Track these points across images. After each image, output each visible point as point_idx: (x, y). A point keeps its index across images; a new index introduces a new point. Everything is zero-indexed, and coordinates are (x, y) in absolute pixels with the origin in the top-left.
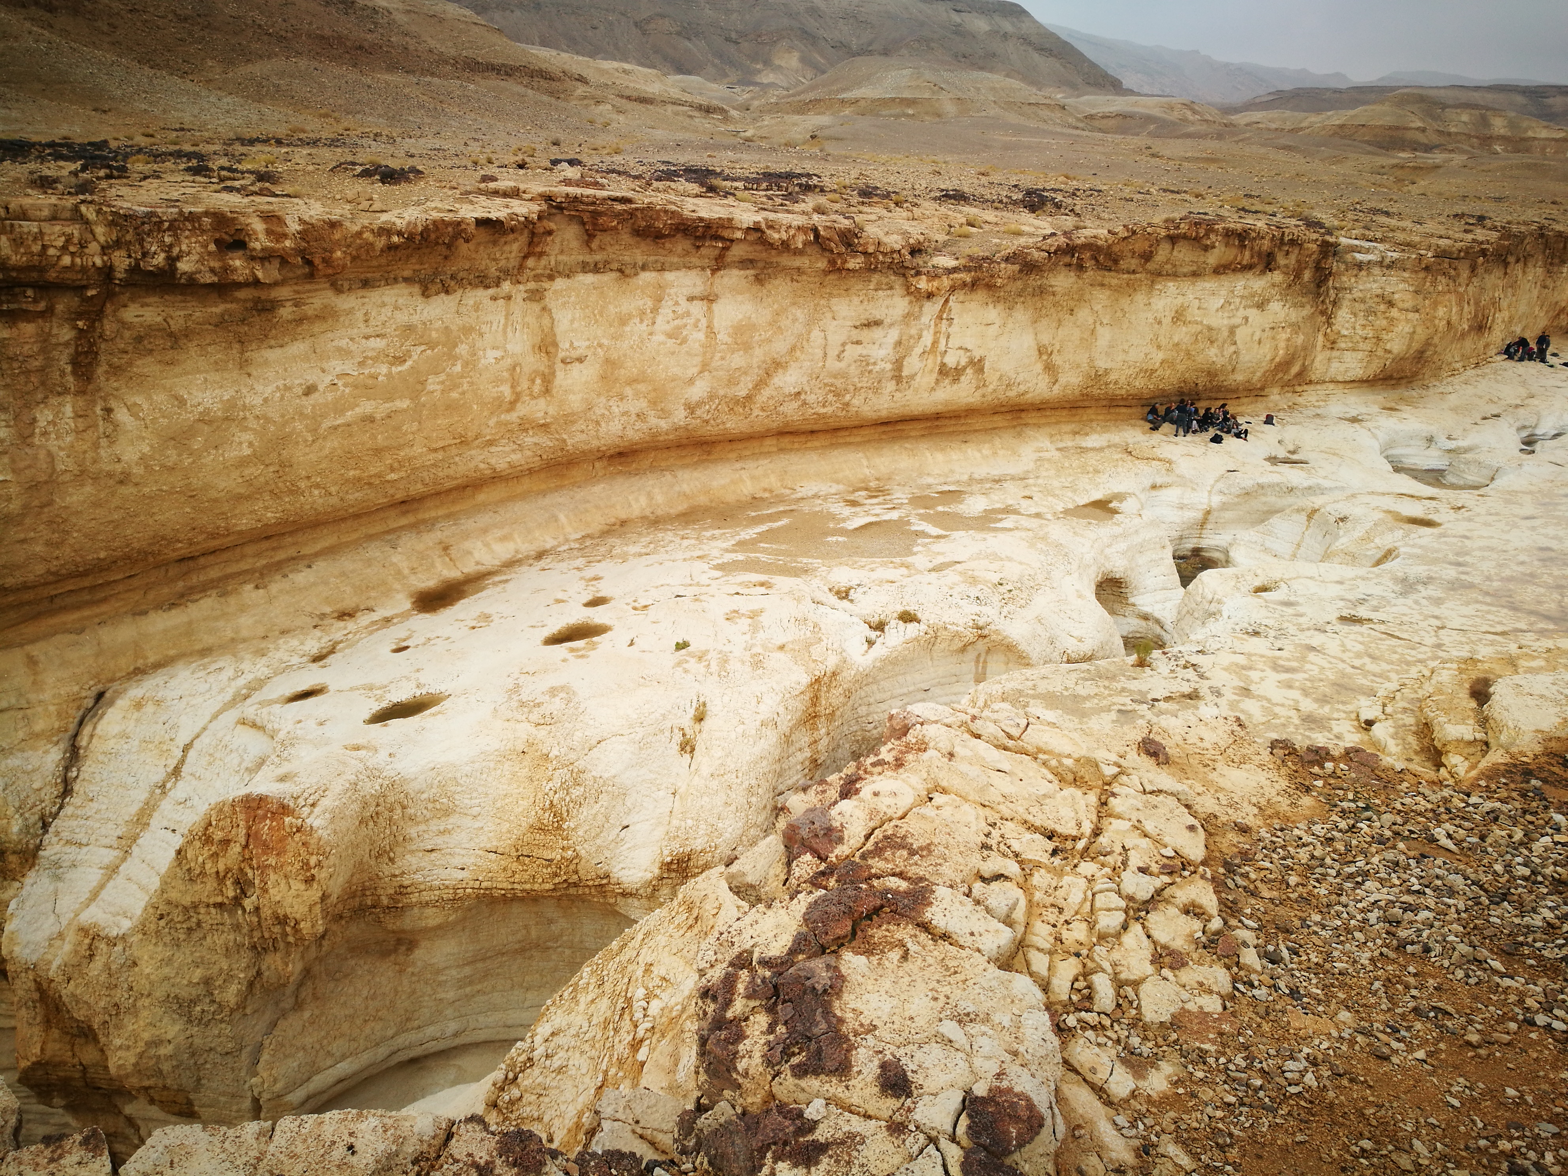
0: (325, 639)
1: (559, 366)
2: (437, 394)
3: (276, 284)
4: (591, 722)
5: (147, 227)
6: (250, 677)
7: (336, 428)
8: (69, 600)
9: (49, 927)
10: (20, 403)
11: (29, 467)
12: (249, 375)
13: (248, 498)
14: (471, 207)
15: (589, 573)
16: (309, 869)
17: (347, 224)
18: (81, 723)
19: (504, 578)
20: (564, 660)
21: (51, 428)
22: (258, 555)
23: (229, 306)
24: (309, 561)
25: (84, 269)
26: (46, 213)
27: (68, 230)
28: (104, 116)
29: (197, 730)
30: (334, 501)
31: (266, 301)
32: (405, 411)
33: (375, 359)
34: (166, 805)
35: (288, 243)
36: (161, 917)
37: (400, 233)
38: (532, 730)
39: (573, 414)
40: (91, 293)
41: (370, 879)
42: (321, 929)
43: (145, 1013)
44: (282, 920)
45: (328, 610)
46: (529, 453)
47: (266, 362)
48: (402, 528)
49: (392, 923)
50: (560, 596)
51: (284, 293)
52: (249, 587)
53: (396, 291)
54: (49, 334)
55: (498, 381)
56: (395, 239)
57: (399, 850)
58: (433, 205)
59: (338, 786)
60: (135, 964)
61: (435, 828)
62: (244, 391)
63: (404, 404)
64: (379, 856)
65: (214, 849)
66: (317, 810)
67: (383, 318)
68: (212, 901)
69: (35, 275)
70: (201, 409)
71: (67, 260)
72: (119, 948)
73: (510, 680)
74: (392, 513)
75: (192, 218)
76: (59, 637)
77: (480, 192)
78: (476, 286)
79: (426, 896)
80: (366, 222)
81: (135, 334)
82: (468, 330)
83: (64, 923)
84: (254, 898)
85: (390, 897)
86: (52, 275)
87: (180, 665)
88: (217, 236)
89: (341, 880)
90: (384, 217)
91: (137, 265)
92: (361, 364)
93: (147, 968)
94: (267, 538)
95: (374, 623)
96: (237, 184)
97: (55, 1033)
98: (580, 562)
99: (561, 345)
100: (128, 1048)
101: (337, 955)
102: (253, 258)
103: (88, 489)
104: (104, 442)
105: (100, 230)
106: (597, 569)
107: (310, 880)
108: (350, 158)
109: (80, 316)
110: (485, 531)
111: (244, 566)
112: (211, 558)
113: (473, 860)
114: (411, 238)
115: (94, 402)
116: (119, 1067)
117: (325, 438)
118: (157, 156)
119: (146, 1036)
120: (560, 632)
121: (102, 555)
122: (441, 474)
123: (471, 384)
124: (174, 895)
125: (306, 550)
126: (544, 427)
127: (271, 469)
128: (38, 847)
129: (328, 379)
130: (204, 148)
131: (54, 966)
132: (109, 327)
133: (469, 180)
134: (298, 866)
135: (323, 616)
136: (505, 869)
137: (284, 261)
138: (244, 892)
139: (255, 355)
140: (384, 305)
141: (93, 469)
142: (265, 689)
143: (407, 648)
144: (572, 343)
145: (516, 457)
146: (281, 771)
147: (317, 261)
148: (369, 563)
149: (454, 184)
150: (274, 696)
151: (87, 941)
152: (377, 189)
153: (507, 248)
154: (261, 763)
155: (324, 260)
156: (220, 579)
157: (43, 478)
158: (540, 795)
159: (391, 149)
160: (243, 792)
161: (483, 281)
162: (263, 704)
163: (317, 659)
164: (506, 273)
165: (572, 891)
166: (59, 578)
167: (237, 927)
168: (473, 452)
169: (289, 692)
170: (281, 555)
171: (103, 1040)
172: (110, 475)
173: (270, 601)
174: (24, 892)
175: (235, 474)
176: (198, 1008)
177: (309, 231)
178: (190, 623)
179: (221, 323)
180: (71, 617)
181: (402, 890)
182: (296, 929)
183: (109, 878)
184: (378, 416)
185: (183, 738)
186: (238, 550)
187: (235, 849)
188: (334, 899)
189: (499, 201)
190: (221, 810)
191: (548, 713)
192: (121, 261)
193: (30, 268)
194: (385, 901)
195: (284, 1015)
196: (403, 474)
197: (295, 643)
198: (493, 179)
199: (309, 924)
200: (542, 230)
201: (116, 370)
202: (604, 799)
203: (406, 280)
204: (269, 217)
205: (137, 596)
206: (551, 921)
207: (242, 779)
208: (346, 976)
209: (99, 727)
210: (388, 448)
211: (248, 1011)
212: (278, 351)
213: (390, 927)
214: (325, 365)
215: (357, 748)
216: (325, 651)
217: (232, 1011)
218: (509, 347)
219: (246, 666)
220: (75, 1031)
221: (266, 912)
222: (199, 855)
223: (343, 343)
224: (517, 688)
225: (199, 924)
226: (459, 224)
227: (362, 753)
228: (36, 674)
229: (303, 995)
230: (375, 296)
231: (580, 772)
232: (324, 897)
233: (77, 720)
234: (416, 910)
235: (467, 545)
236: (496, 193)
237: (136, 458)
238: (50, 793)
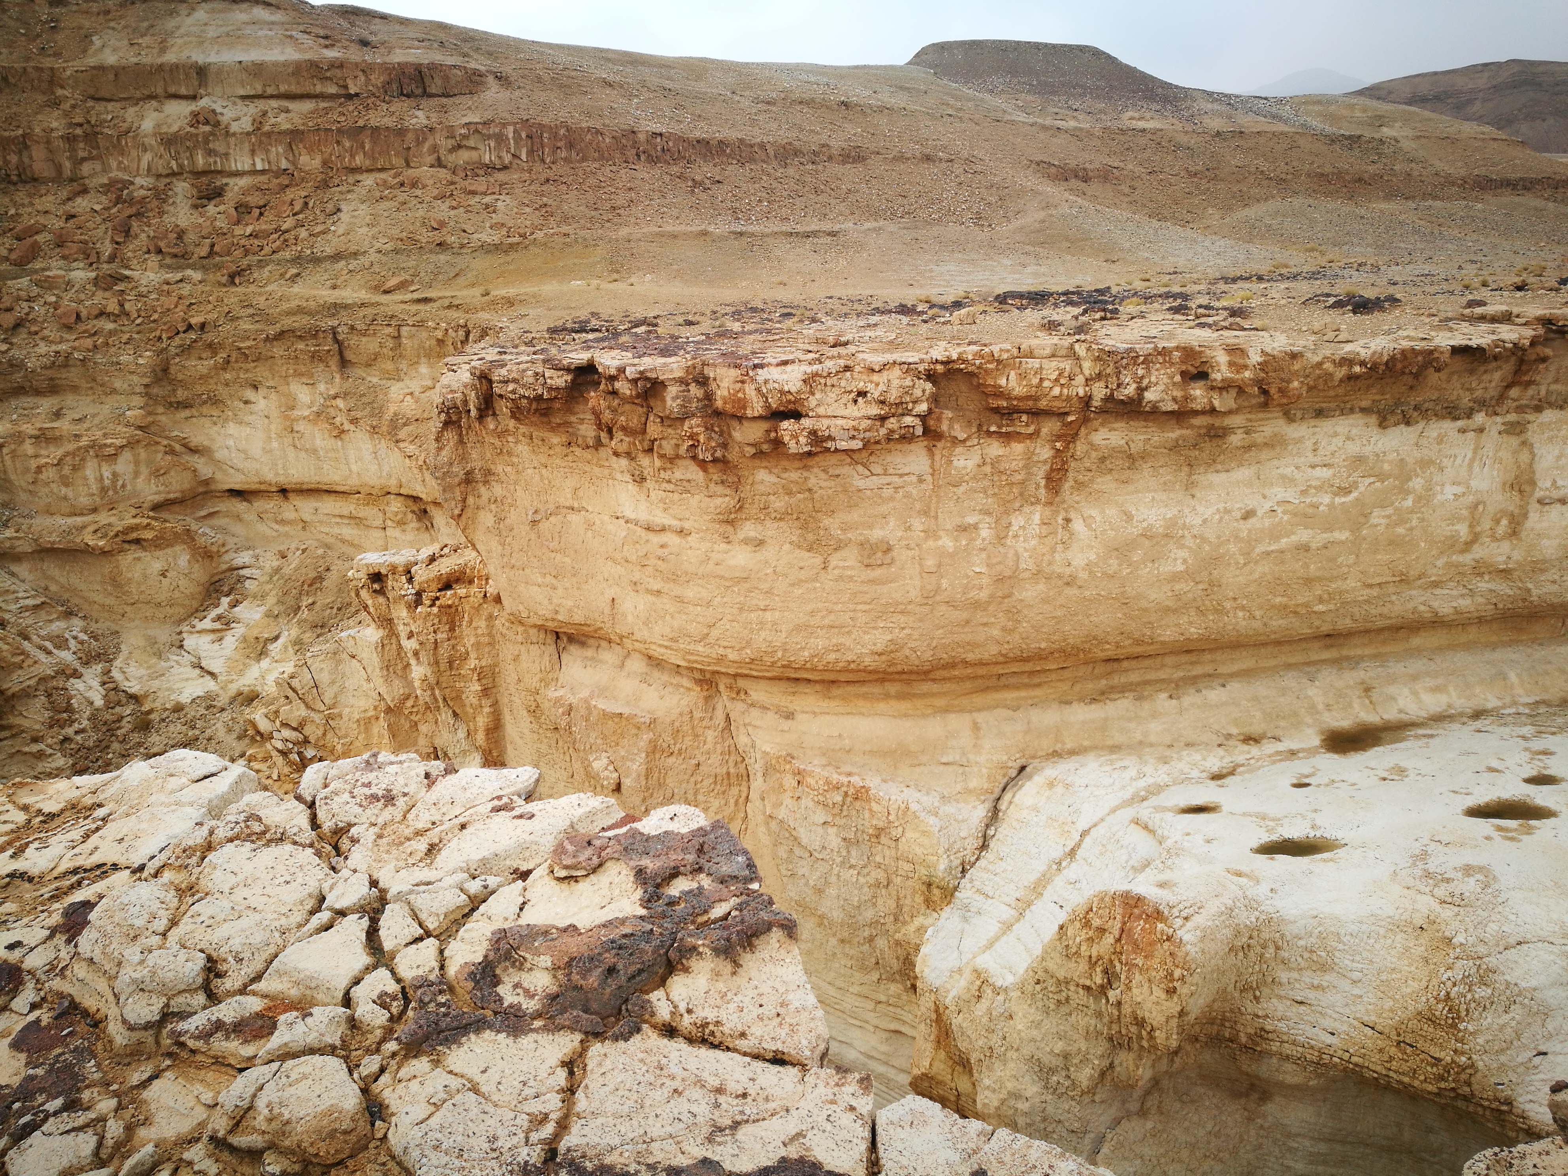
0: (1227, 760)
1: (1534, 506)
2: (1381, 529)
3: (1230, 412)
4: (1513, 917)
5: (1125, 361)
6: (1151, 781)
7: (1268, 554)
8: (1012, 680)
9: (951, 961)
10: (1002, 509)
11: (1000, 563)
12: (1193, 496)
13: (1175, 611)
14: (1449, 334)
15: (1538, 744)
16: (1172, 980)
17: (1309, 355)
18: (1004, 790)
19: (1429, 732)
20: (1488, 838)
21: (1021, 532)
22: (1177, 667)
23: (1184, 432)
24: (1224, 680)
25: (1069, 399)
26: (1048, 351)
27: (1062, 365)
28: (1113, 266)
29: (1095, 819)
30: (1257, 624)
31: (1219, 428)
32: (1342, 542)
33: (1319, 489)
34: (1059, 881)
35: (1247, 374)
36: (1038, 982)
37: (1362, 363)
38: (1437, 907)
39: (1544, 561)
40: (1071, 418)
41: (1232, 1011)
42: (1174, 1044)
43: (1011, 1065)
44: (1140, 1023)
45: (1234, 731)
46: (1481, 600)
47: (1211, 486)
48: (1323, 661)
49: (1246, 1064)
50: (1495, 764)
51: (1236, 420)
52: (1163, 696)
53: (1351, 421)
54: (1033, 453)
55: (1454, 519)
56: (1357, 369)
57: (1266, 991)
58: (1405, 334)
59: (1213, 907)
60: (1011, 1017)
61: (1308, 980)
62: (1186, 511)
63: (1343, 535)
64: (1243, 990)
65: (1091, 933)
66: (1189, 925)
67: (1333, 448)
68: (1081, 982)
69: (1030, 403)
70: (1145, 524)
71: (1056, 391)
72: (1001, 998)
73: (1417, 844)
74: (1317, 645)
75: (1164, 352)
76: (999, 710)
77: (1463, 318)
78: (1443, 418)
79: (1287, 1049)
80: (1328, 353)
81: (1100, 454)
82: (1425, 464)
83: (964, 961)
84: (1118, 991)
85: (1249, 1036)
86: (1043, 404)
87: (1091, 756)
88: (1184, 368)
89: (1201, 1002)
90: (1348, 347)
91: (1112, 395)
92: (1304, 492)
93: (1019, 1024)
94: (1188, 652)
95: (1278, 753)
96: (1210, 320)
97: (942, 1054)
98: (1528, 730)
99: (1540, 484)
100: (994, 1091)
101: (1188, 1078)
102: (1212, 388)
103: (1041, 587)
104: (1060, 547)
105: (1087, 365)
106: (1548, 742)
107: (1171, 992)
108: (1327, 291)
109: (1059, 438)
110: (1415, 678)
111: (1162, 675)
112: (1134, 663)
113: (1345, 1028)
114: (1374, 367)
115: (1058, 512)
116: (985, 1105)
117: (1256, 562)
118: (1148, 298)
119: (1010, 1085)
120: (1487, 805)
121: (1043, 645)
122: (1373, 612)
123: (1422, 520)
124: (1051, 966)
125: (1223, 669)
126: (1505, 573)
127: (1201, 586)
128: (956, 888)
129: (1267, 505)
130: (1190, 289)
131: (950, 996)
132: (1080, 447)
133: (1451, 306)
134: (1162, 974)
135: (1229, 736)
136: (1381, 1051)
137: (1241, 390)
138: (1109, 983)
139: (1201, 478)
140: (1336, 434)
141: (1047, 570)
142: (1162, 795)
143: (1307, 785)
144: (1555, 482)
145: (1465, 603)
146: (1162, 877)
147: (1273, 391)
148: (1283, 692)
149: (1433, 311)
150: (1169, 804)
151: (978, 983)
152: (1347, 320)
153: (1486, 377)
154: (1146, 864)
155: (1280, 390)
156: (1138, 684)
157: (1008, 573)
158: (1435, 982)
159: (1373, 277)
160: (1124, 887)
161: (1452, 412)
162: (1158, 809)
163: (1217, 777)
164: (1482, 404)
165: (1460, 1104)
166: (1008, 660)
167: (1099, 1015)
168: (1414, 592)
169: (1184, 803)
170: (1198, 670)
171: (976, 1075)
172: (1060, 577)
173: (1181, 712)
174: (940, 923)
175: (1166, 588)
176: (1055, 1078)
177: (1269, 363)
178: (1106, 719)
179: (1175, 448)
180: (1010, 695)
181: (1262, 1034)
182: (1151, 1038)
183: (1004, 933)
184: (1314, 546)
185: (1083, 825)
186: (1159, 659)
187: (1109, 939)
188: (1192, 1017)
189: (1484, 327)
190: (1102, 899)
191: (1457, 892)
192: (1099, 392)
193: (1028, 398)
194: (1243, 1039)
195: (1128, 1115)
196: (1332, 607)
197: (1197, 757)
198: (1482, 303)
199: (1164, 1035)
200: (1533, 357)
201: (1079, 486)
202: (1517, 1012)
203: (1363, 410)
204: (1233, 350)
205: (1065, 686)
206: (1430, 1130)
207: (1127, 876)
208: (1193, 1102)
209: (1017, 796)
210: (1320, 579)
211: (1097, 1098)
212: (1224, 476)
213: (1244, 1067)
214: (1267, 492)
215: (1239, 874)
216: (1225, 771)
217: (1083, 1093)
218: (1473, 483)
219: (1148, 769)
220: (957, 1058)
221: (1127, 1009)
222: (1077, 935)
223: (1289, 471)
224: (1424, 856)
225: (1067, 999)
226: (1431, 352)
227: (1243, 881)
228: (977, 738)
229: (1149, 1104)
230: (1327, 426)
231: (1488, 970)
232: (1182, 1013)
233: (1001, 786)
234: (1274, 1060)
235: (1392, 690)
236: (1482, 318)
237: (1083, 563)
238: (974, 843)
